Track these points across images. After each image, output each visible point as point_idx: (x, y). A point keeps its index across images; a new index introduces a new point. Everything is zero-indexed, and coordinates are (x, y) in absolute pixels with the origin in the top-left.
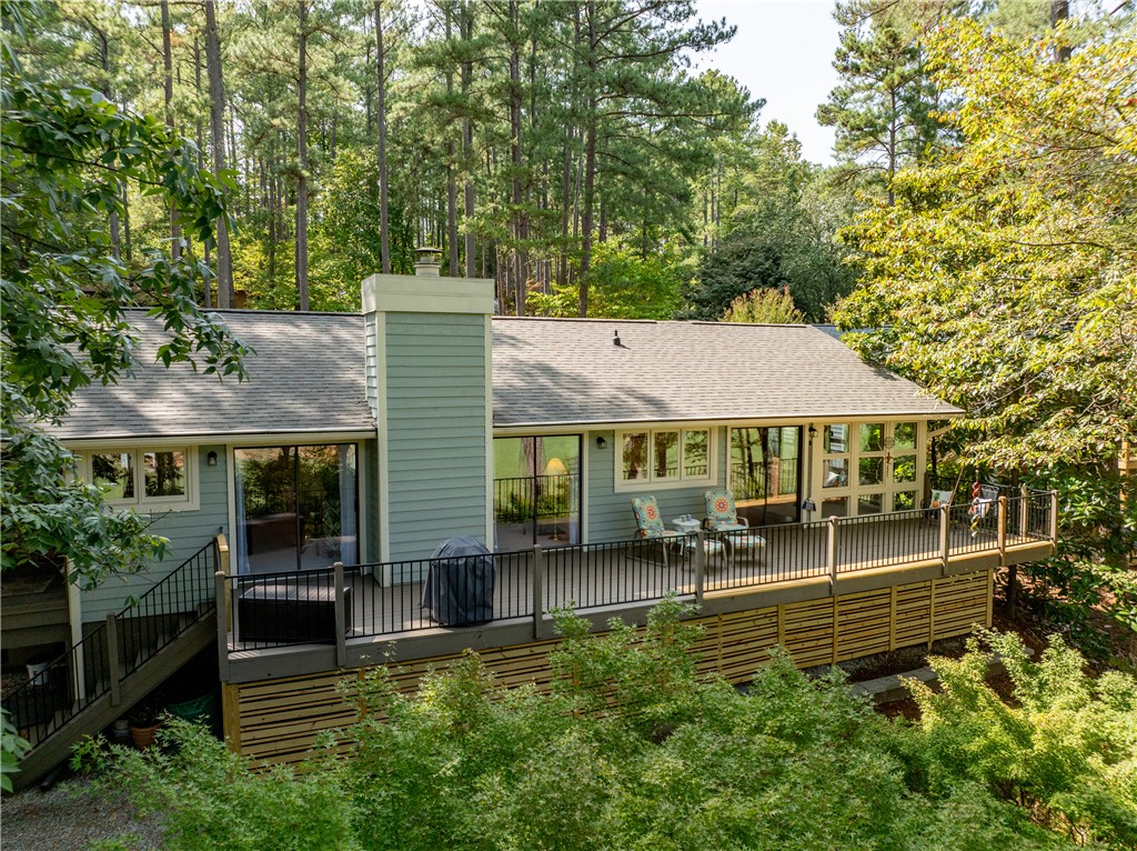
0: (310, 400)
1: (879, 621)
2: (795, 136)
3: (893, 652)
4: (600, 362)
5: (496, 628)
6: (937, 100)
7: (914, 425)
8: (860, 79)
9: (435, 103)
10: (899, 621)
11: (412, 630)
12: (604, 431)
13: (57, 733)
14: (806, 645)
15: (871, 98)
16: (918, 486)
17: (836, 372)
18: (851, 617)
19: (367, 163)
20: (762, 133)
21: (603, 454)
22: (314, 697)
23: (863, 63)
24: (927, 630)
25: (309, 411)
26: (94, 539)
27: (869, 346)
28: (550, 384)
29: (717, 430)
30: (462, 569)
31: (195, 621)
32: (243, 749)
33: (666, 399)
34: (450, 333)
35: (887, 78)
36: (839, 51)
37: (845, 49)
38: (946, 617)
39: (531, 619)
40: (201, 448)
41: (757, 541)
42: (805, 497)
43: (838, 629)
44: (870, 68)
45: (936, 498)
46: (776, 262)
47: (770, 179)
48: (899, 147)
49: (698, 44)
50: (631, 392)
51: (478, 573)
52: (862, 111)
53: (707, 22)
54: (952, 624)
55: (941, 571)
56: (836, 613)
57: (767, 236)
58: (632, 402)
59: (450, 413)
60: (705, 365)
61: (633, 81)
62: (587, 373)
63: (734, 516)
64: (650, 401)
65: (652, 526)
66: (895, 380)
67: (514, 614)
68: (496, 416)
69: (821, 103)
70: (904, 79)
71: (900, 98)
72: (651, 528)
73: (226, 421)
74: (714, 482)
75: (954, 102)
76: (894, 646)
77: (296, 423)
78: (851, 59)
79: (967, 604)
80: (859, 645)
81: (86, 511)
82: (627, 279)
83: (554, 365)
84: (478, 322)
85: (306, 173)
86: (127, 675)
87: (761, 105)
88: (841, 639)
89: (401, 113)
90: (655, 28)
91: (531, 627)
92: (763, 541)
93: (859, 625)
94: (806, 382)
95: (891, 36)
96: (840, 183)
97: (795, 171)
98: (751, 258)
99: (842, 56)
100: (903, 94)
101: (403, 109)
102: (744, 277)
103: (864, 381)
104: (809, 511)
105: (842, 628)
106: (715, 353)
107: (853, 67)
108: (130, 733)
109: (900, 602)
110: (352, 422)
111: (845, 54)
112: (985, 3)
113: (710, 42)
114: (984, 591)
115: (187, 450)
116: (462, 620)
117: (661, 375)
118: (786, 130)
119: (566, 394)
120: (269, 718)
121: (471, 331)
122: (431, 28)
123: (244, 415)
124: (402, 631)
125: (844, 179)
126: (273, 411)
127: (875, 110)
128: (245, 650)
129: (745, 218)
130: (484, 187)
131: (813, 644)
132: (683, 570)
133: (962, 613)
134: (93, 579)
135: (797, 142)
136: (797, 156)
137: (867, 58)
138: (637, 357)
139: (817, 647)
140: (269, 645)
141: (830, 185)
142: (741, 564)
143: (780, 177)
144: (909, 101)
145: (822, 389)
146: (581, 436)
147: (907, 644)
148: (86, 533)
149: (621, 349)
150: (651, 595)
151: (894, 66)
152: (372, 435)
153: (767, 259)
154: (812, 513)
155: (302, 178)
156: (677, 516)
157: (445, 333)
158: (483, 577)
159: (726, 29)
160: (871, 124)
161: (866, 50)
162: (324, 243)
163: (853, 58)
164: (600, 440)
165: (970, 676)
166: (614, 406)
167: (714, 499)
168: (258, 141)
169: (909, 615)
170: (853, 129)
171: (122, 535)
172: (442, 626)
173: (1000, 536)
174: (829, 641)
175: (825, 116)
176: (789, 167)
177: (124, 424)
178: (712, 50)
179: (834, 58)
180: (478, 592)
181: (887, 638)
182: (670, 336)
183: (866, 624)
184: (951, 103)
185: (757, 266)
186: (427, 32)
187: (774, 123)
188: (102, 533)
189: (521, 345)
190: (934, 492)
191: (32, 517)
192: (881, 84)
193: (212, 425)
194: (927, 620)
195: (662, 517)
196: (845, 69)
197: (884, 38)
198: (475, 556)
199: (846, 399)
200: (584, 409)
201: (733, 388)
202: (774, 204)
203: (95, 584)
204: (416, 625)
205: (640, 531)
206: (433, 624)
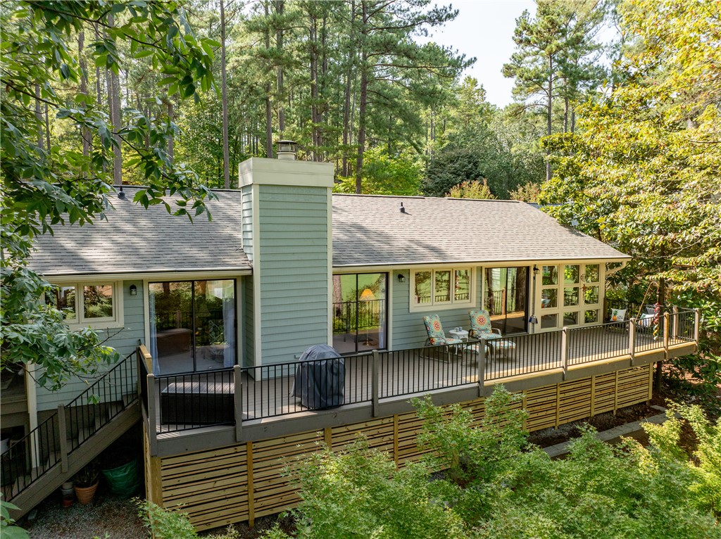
0: (202, 248)
1: (584, 397)
2: (482, 86)
3: (593, 417)
4: (395, 223)
5: (347, 410)
6: (577, 62)
7: (597, 266)
8: (530, 48)
9: (263, 55)
10: (597, 397)
11: (289, 413)
12: (403, 270)
13: (20, 495)
14: (540, 414)
15: (536, 60)
16: (600, 306)
17: (545, 231)
18: (567, 395)
19: (210, 98)
20: (461, 84)
21: (403, 286)
22: (215, 463)
23: (533, 38)
24: (613, 402)
25: (203, 255)
26: (63, 351)
27: (565, 214)
28: (364, 238)
29: (476, 270)
30: (324, 368)
31: (123, 409)
32: (164, 504)
33: (443, 248)
34: (303, 200)
35: (548, 47)
36: (517, 30)
37: (521, 29)
38: (625, 393)
39: (370, 403)
40: (125, 282)
41: (510, 344)
42: (531, 314)
43: (560, 403)
44: (537, 41)
45: (615, 314)
46: (476, 164)
47: (467, 113)
48: (554, 92)
49: (434, 21)
50: (419, 243)
51: (335, 371)
52: (531, 69)
53: (439, 7)
54: (628, 398)
55: (630, 363)
56: (559, 393)
57: (469, 148)
58: (421, 250)
59: (304, 257)
60: (462, 227)
61: (394, 43)
62: (387, 230)
63: (490, 328)
64: (433, 249)
65: (438, 337)
66: (583, 236)
67: (359, 399)
68: (335, 260)
69: (506, 63)
70: (559, 48)
71: (555, 60)
72: (437, 337)
73: (145, 262)
74: (474, 304)
75: (587, 64)
76: (594, 413)
77: (194, 264)
78: (524, 36)
79: (637, 384)
80: (572, 413)
81: (55, 329)
82: (388, 173)
83: (364, 225)
84: (324, 193)
85: (172, 102)
86: (73, 450)
87: (474, 62)
88: (561, 409)
89: (236, 64)
90: (403, 11)
91: (371, 409)
92: (514, 345)
93: (572, 400)
94: (528, 237)
95: (550, 21)
96: (516, 115)
97: (482, 108)
98: (459, 162)
99: (519, 33)
100: (556, 58)
101: (236, 61)
102: (455, 174)
103: (564, 237)
104: (533, 324)
105: (562, 402)
106: (466, 219)
107: (526, 40)
108: (74, 492)
109: (597, 384)
110: (235, 263)
111: (521, 32)
112: (606, 2)
113: (440, 20)
114: (647, 375)
115: (114, 284)
116: (323, 405)
117: (436, 232)
118: (477, 82)
119: (377, 244)
120: (183, 480)
121: (318, 199)
122: (255, 8)
123: (156, 258)
124: (282, 414)
125: (517, 112)
126: (177, 255)
127: (540, 67)
128: (169, 432)
129: (452, 138)
130: (289, 114)
131: (544, 413)
132: (462, 365)
133: (634, 390)
134: (58, 382)
135: (484, 90)
136: (484, 99)
137: (535, 35)
138: (417, 220)
139: (546, 416)
140: (187, 427)
141: (510, 116)
142: (499, 360)
143: (473, 112)
144: (561, 62)
145: (540, 242)
146: (387, 274)
147: (601, 411)
148: (57, 346)
149: (406, 215)
150: (450, 384)
151: (551, 40)
152: (249, 273)
153: (470, 163)
154: (535, 324)
155: (170, 105)
156: (453, 328)
157: (300, 200)
158: (338, 374)
159: (452, 12)
160: (538, 77)
161: (535, 30)
162: (181, 150)
163: (525, 34)
164: (400, 276)
165: (671, 436)
166: (409, 252)
167: (477, 316)
168: (140, 80)
169: (603, 392)
170: (526, 79)
171: (83, 348)
172: (309, 410)
173: (665, 339)
174: (554, 411)
175: (508, 71)
176: (478, 105)
177: (70, 265)
178: (443, 25)
179: (514, 34)
180: (335, 385)
181: (589, 408)
182: (436, 207)
183: (576, 399)
184: (585, 65)
185: (464, 167)
186: (253, 11)
187: (469, 78)
188: (69, 347)
189: (339, 211)
190: (614, 310)
191: (15, 335)
192: (543, 51)
193: (135, 265)
194: (613, 396)
195: (443, 328)
196: (521, 41)
197: (546, 22)
198: (333, 359)
199: (557, 249)
200: (391, 254)
201: (484, 241)
202: (473, 128)
203: (60, 385)
204: (292, 409)
205: (430, 339)
206: (304, 409)
